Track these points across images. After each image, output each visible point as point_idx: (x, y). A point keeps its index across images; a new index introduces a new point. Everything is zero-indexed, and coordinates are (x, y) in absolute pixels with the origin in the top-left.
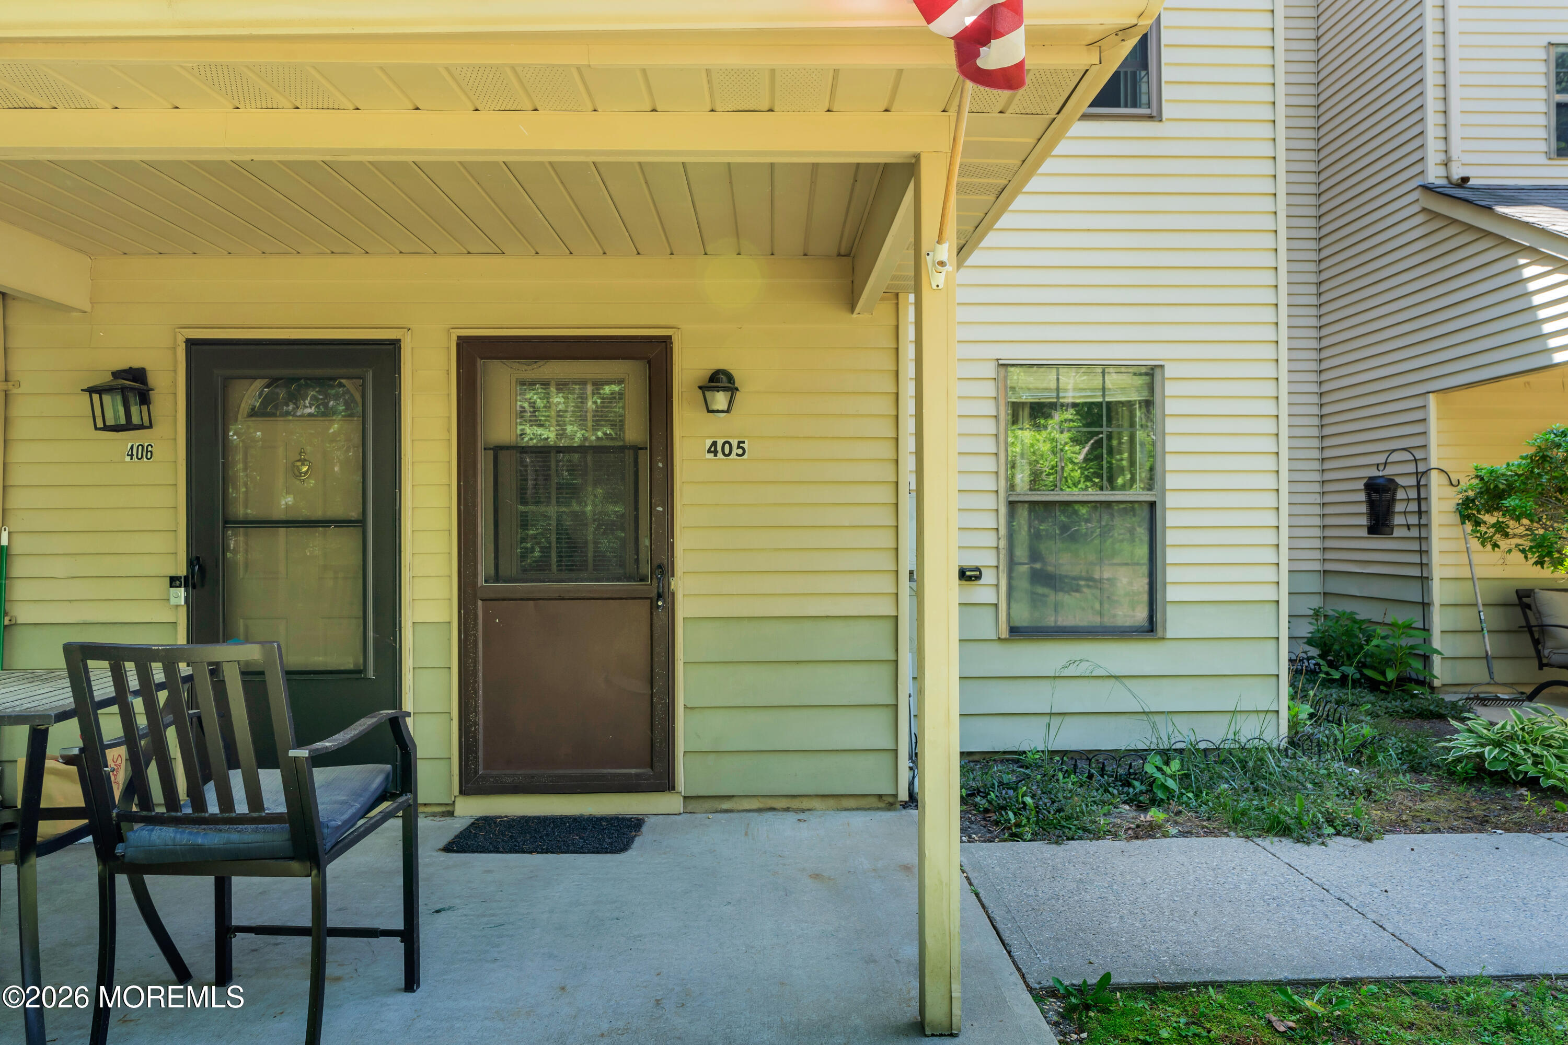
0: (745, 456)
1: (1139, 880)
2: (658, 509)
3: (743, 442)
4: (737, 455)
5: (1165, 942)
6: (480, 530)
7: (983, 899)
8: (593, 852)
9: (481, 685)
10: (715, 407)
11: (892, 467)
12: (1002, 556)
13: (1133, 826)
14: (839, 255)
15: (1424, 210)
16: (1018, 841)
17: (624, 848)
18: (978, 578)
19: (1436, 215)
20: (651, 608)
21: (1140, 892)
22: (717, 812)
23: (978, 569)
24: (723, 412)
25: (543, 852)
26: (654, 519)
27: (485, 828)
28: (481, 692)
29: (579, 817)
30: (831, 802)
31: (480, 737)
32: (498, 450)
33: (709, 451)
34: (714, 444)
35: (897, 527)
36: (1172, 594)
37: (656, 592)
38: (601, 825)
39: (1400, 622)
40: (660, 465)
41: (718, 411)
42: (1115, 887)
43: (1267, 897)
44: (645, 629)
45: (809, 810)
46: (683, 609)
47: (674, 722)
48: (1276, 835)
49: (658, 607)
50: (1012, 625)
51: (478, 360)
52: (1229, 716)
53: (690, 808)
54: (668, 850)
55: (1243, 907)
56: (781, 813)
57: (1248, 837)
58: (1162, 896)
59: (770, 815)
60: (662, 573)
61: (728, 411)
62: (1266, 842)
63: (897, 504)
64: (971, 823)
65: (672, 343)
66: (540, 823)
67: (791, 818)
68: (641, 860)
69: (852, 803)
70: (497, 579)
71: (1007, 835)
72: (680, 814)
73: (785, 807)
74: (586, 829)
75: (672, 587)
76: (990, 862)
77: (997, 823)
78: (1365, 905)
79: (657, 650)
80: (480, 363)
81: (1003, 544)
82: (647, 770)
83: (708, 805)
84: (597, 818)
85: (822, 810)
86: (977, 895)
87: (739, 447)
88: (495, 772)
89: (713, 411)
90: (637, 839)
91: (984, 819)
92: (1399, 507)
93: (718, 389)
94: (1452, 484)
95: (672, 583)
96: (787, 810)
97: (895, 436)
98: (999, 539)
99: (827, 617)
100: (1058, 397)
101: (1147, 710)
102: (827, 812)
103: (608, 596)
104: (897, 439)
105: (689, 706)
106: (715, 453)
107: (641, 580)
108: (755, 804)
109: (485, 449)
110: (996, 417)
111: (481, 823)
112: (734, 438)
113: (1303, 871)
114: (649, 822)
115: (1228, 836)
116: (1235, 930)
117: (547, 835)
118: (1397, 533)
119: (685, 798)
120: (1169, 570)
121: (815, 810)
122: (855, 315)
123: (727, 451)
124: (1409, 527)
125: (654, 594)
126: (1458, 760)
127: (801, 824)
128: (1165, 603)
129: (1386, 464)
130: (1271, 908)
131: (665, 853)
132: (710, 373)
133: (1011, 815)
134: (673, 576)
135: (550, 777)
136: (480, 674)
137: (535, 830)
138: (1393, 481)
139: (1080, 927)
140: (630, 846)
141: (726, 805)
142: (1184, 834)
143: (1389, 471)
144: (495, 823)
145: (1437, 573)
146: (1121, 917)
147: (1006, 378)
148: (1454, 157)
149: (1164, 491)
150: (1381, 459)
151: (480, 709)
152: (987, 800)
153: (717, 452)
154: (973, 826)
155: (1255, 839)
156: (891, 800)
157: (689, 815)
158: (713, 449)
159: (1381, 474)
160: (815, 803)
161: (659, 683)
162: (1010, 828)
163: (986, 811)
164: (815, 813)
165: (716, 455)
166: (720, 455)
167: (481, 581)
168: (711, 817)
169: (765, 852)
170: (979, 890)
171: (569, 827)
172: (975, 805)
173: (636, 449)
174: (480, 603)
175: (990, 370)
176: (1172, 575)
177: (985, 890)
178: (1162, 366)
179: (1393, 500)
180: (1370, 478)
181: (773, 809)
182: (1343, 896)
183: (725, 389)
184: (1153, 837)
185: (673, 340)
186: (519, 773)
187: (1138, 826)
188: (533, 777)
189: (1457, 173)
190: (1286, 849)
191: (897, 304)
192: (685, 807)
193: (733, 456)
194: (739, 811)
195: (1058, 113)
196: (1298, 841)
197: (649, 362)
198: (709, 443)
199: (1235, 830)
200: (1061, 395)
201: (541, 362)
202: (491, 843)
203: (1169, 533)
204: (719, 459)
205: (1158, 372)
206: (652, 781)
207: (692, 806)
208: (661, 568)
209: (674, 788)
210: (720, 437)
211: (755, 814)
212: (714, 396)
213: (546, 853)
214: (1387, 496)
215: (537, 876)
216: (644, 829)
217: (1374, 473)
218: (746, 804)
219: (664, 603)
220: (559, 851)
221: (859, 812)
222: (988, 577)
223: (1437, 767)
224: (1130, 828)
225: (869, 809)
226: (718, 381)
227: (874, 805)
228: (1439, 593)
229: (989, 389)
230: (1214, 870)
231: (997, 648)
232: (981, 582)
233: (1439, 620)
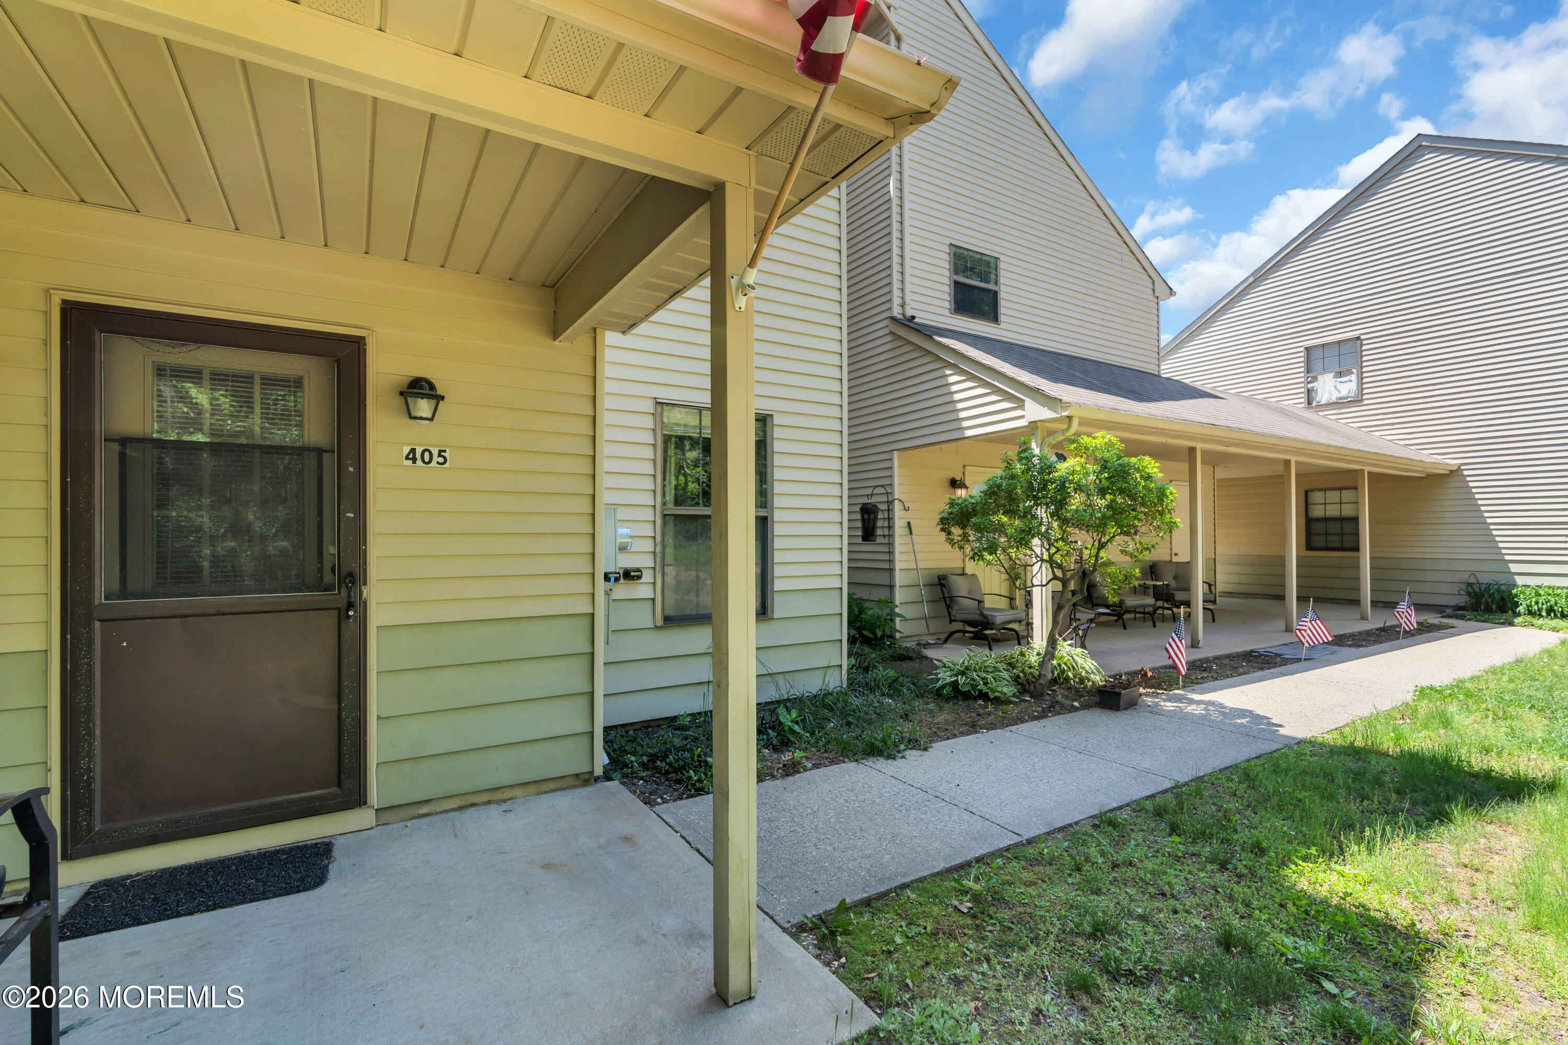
0: (447, 465)
1: (809, 811)
2: (347, 515)
3: (445, 451)
4: (438, 463)
5: (855, 859)
6: (99, 536)
7: (706, 854)
8: (280, 895)
9: (98, 723)
10: (419, 414)
11: (589, 481)
12: (658, 559)
13: (781, 766)
14: (543, 285)
15: (891, 333)
16: (703, 795)
17: (320, 880)
18: (639, 577)
19: (900, 338)
20: (339, 619)
21: (815, 820)
22: (414, 818)
23: (638, 570)
24: (427, 419)
25: (208, 909)
26: (342, 525)
27: (110, 896)
28: (98, 732)
29: (246, 856)
30: (532, 788)
31: (97, 785)
32: (125, 441)
33: (407, 458)
34: (413, 451)
35: (593, 535)
36: (778, 585)
37: (345, 601)
38: (280, 860)
39: (883, 598)
40: (351, 469)
41: (421, 418)
42: (796, 820)
43: (896, 806)
44: (332, 640)
45: (510, 799)
46: (377, 617)
47: (365, 735)
48: (874, 756)
49: (348, 617)
50: (665, 615)
51: (97, 333)
52: (821, 672)
53: (383, 820)
54: (374, 872)
55: (887, 817)
56: (482, 808)
57: (857, 761)
58: (831, 820)
59: (472, 810)
60: (353, 582)
61: (431, 419)
62: (870, 762)
63: (593, 515)
64: (658, 785)
65: (366, 345)
66: (193, 873)
67: (495, 810)
68: (345, 890)
69: (551, 785)
70: (124, 593)
71: (693, 791)
72: (372, 828)
73: (486, 800)
74: (261, 868)
75: (365, 595)
76: (693, 818)
77: (679, 782)
78: (954, 798)
79: (345, 662)
80: (100, 337)
81: (658, 549)
82: (335, 790)
83: (403, 813)
84: (271, 852)
85: (523, 797)
86: (698, 851)
87: (439, 455)
88: (120, 825)
89: (416, 418)
90: (330, 866)
91: (667, 780)
92: (879, 524)
93: (423, 396)
94: (905, 509)
95: (365, 592)
96: (489, 803)
97: (592, 454)
98: (655, 545)
99: (528, 617)
100: (700, 433)
101: (771, 672)
102: (529, 798)
103: (285, 608)
104: (594, 457)
105: (382, 716)
106: (414, 460)
107: (326, 590)
108: (456, 803)
109: (106, 440)
110: (654, 445)
111: (102, 890)
112: (434, 446)
113: (904, 780)
114: (339, 843)
115: (844, 762)
116: (893, 837)
117: (209, 886)
118: (879, 540)
119: (377, 810)
120: (776, 568)
121: (516, 798)
122: (556, 343)
123: (427, 459)
124: (884, 536)
125: (342, 604)
126: (943, 687)
127: (508, 815)
128: (773, 592)
129: (872, 495)
130: (903, 814)
131: (372, 876)
132: (409, 380)
133: (692, 773)
134: (365, 584)
135: (204, 816)
136: (98, 710)
137: (189, 883)
138: (876, 506)
139: (791, 860)
140: (326, 878)
141: (424, 810)
142: (816, 766)
143: (874, 500)
144: (124, 886)
145: (898, 566)
146: (815, 845)
147: (662, 414)
148: (907, 303)
149: (773, 508)
150: (869, 491)
151: (97, 752)
152: (666, 763)
153: (416, 459)
154: (660, 787)
155: (862, 761)
156: (586, 777)
157: (383, 827)
158: (411, 456)
159: (870, 501)
160: (517, 792)
161: (348, 697)
162: (694, 785)
163: (667, 772)
164: (517, 801)
165: (414, 462)
166: (419, 462)
167: (99, 597)
168: (409, 825)
169: (484, 852)
170: (699, 847)
171: (237, 870)
172: (655, 768)
173: (319, 451)
174: (97, 624)
175: (649, 407)
176: (778, 571)
177: (702, 845)
178: (772, 416)
179: (875, 519)
180: (864, 504)
181: (473, 805)
182: (938, 794)
183: (429, 397)
184: (799, 772)
185: (367, 342)
186: (158, 819)
187: (784, 766)
188: (179, 821)
189: (909, 313)
190: (882, 764)
191: (595, 338)
192: (377, 820)
193: (434, 464)
194: (437, 813)
195: (833, 178)
196: (889, 758)
197: (338, 361)
198: (406, 450)
199: (848, 756)
200: (703, 431)
201: (192, 346)
202: (126, 915)
203: (776, 540)
204: (419, 466)
205: (769, 419)
206: (340, 800)
207: (384, 818)
208: (353, 577)
209: (365, 803)
210: (420, 445)
211: (457, 813)
212: (416, 403)
213: (214, 909)
214: (872, 516)
215: (209, 943)
216: (336, 853)
217: (865, 500)
218: (446, 805)
219: (355, 612)
220: (234, 903)
221: (559, 793)
222: (647, 577)
223: (930, 692)
224: (780, 768)
225: (567, 788)
226: (421, 388)
227: (572, 784)
228: (899, 579)
229: (649, 422)
230: (852, 791)
231: (655, 635)
232: (642, 580)
233: (899, 596)
